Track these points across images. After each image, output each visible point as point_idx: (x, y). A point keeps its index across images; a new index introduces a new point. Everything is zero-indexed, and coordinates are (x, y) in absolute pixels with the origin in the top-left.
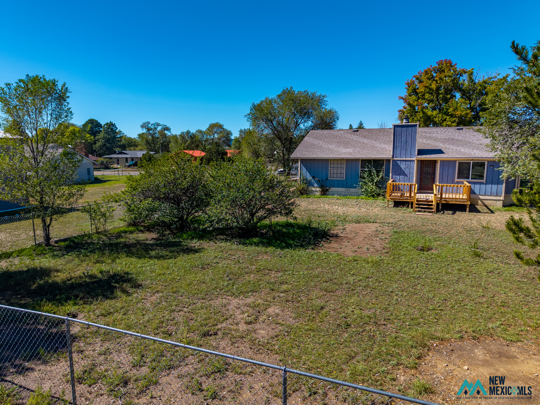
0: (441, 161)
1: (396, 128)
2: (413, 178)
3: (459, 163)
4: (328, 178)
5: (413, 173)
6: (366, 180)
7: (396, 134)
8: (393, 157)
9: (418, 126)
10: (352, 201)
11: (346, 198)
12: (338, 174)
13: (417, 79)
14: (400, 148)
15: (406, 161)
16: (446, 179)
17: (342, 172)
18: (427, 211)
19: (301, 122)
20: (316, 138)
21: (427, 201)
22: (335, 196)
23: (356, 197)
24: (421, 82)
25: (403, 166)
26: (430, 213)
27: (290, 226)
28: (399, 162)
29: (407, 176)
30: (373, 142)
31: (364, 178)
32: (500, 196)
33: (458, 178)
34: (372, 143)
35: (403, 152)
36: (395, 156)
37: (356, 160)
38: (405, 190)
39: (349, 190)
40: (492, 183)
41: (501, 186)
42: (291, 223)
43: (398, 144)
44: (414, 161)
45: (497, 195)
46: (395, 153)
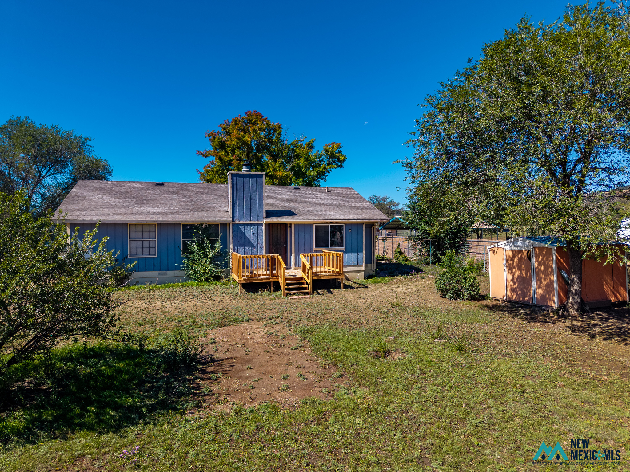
0: (295, 224)
1: (235, 178)
2: (262, 249)
3: (316, 226)
4: (127, 256)
5: (262, 243)
6: (195, 256)
7: (235, 186)
8: (233, 220)
9: (264, 176)
10: (178, 290)
11: (165, 287)
12: (144, 249)
13: (225, 129)
14: (242, 207)
15: (251, 225)
16: (303, 248)
17: (151, 246)
18: (300, 293)
19: (46, 174)
20: (94, 191)
21: (295, 278)
22: (147, 286)
23: (180, 284)
24: (228, 133)
25: (247, 232)
26: (305, 295)
27: (94, 357)
28: (242, 227)
29: (254, 247)
30: (195, 200)
31: (192, 253)
32: (361, 266)
33: (316, 246)
34: (193, 201)
35: (247, 213)
36: (235, 218)
37: (175, 225)
38: (253, 268)
39: (166, 274)
40: (352, 252)
41: (361, 254)
42: (92, 350)
43: (239, 202)
44: (262, 225)
45: (358, 266)
46: (235, 215)
